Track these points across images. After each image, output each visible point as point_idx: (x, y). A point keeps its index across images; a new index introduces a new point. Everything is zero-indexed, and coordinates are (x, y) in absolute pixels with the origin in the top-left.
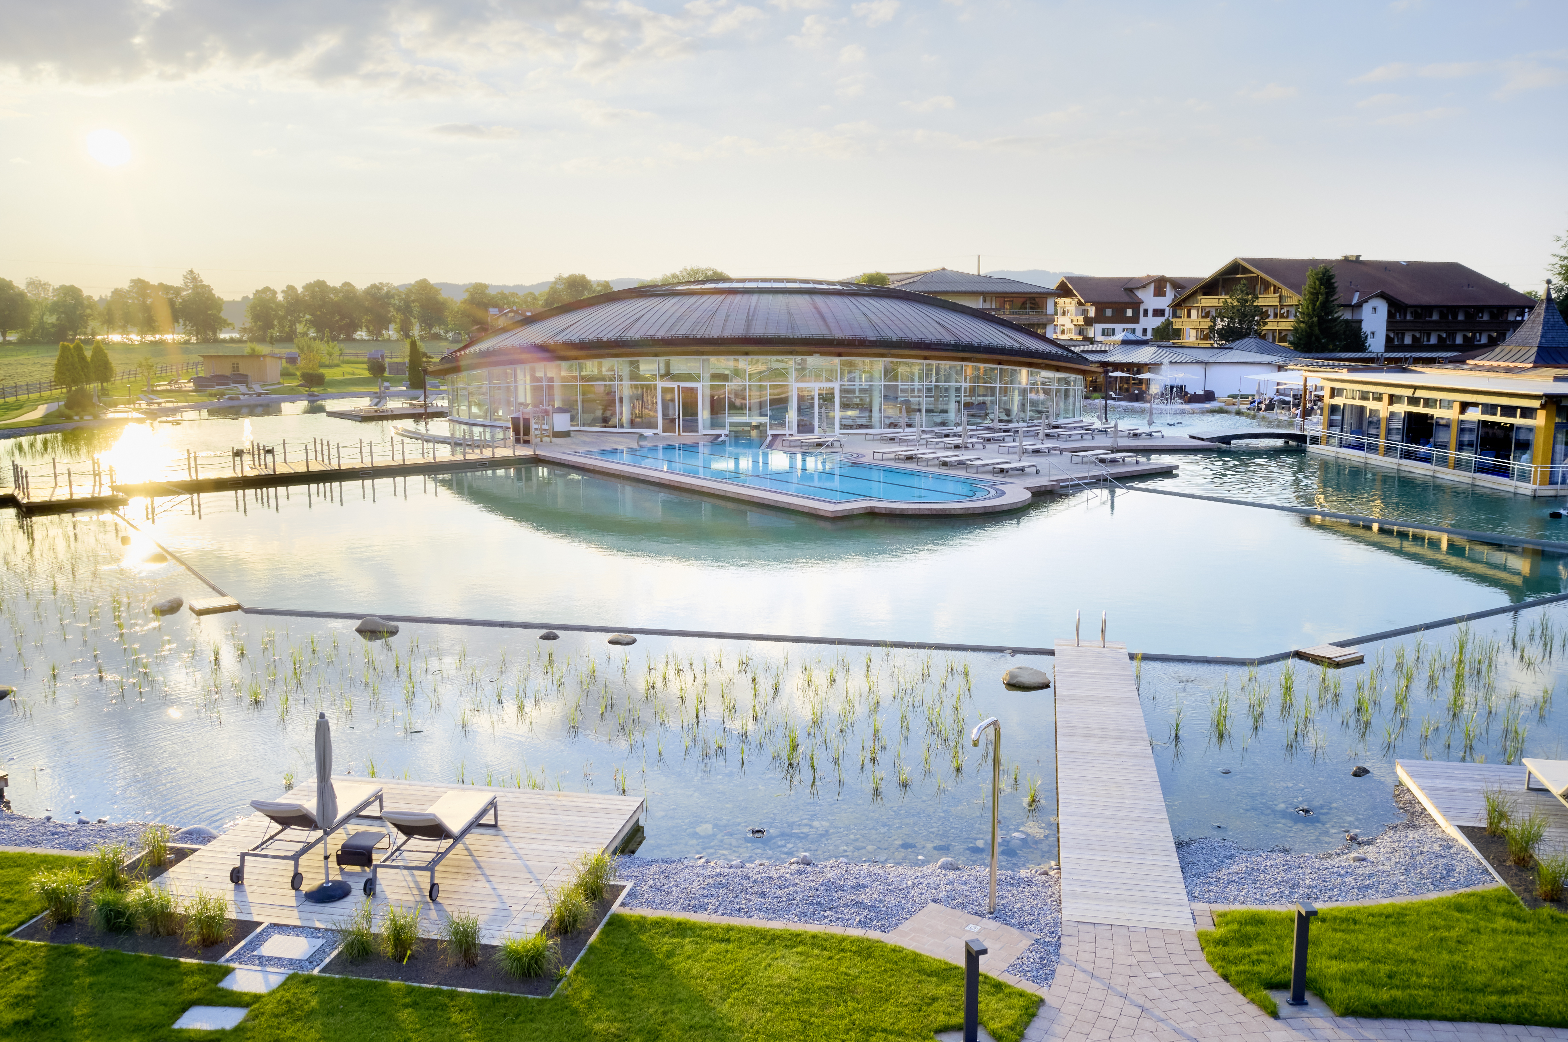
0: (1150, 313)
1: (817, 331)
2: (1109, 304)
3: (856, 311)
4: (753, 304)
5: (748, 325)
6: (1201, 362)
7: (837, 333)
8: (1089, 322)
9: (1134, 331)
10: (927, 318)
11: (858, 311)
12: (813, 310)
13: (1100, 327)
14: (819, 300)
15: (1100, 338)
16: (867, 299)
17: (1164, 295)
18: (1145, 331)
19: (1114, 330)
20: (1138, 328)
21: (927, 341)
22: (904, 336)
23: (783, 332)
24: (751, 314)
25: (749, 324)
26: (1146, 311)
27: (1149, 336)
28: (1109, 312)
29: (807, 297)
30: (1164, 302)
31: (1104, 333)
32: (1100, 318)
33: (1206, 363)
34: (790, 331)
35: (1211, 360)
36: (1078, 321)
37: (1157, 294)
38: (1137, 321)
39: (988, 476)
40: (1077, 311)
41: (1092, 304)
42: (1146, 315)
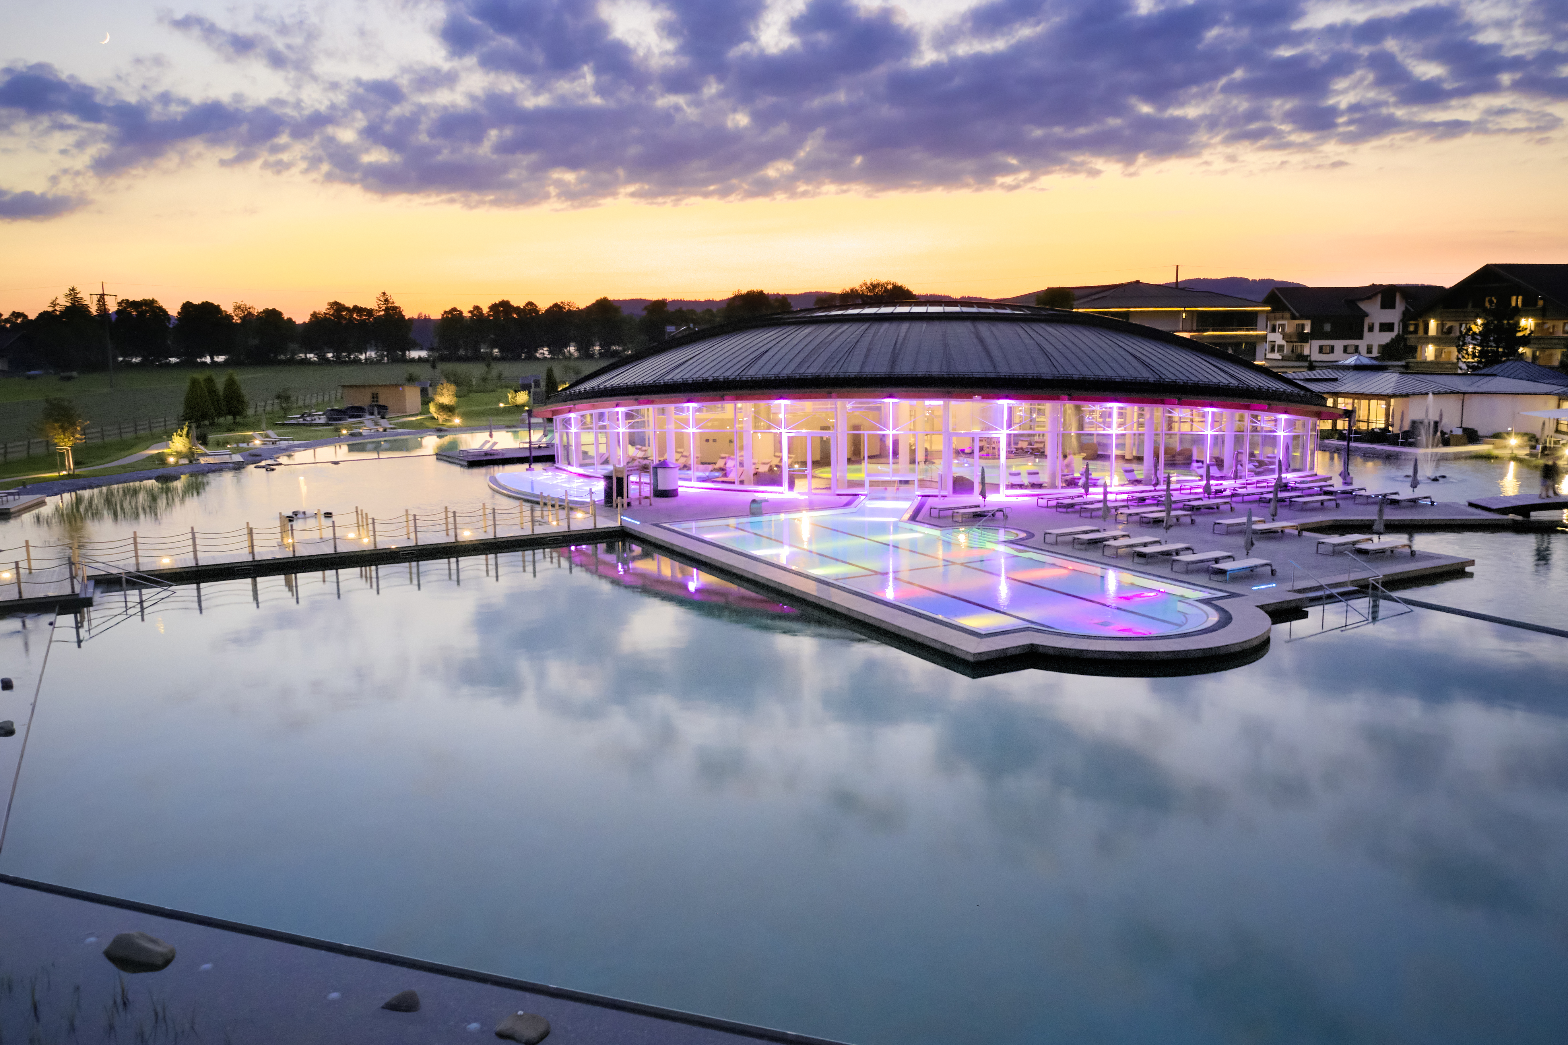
0: (1377, 328)
1: (977, 368)
2: (1328, 319)
3: (1028, 341)
4: (902, 334)
5: (893, 363)
6: (1458, 393)
7: (1004, 370)
8: (1304, 338)
10: (1119, 350)
11: (1032, 342)
12: (975, 340)
13: (1316, 343)
14: (984, 328)
15: (1316, 356)
16: (1043, 325)
17: (1393, 306)
18: (1369, 351)
19: (1333, 347)
20: (1362, 344)
21: (1118, 379)
22: (1089, 373)
23: (936, 369)
24: (898, 346)
25: (894, 359)
26: (1371, 326)
27: (1376, 353)
28: (1327, 327)
29: (968, 325)
30: (1394, 316)
31: (1321, 350)
32: (1316, 334)
33: (1464, 393)
34: (945, 368)
35: (1470, 389)
36: (1290, 336)
37: (1384, 306)
38: (1361, 337)
39: (1203, 579)
40: (1290, 326)
41: (1307, 318)
42: (1371, 329)
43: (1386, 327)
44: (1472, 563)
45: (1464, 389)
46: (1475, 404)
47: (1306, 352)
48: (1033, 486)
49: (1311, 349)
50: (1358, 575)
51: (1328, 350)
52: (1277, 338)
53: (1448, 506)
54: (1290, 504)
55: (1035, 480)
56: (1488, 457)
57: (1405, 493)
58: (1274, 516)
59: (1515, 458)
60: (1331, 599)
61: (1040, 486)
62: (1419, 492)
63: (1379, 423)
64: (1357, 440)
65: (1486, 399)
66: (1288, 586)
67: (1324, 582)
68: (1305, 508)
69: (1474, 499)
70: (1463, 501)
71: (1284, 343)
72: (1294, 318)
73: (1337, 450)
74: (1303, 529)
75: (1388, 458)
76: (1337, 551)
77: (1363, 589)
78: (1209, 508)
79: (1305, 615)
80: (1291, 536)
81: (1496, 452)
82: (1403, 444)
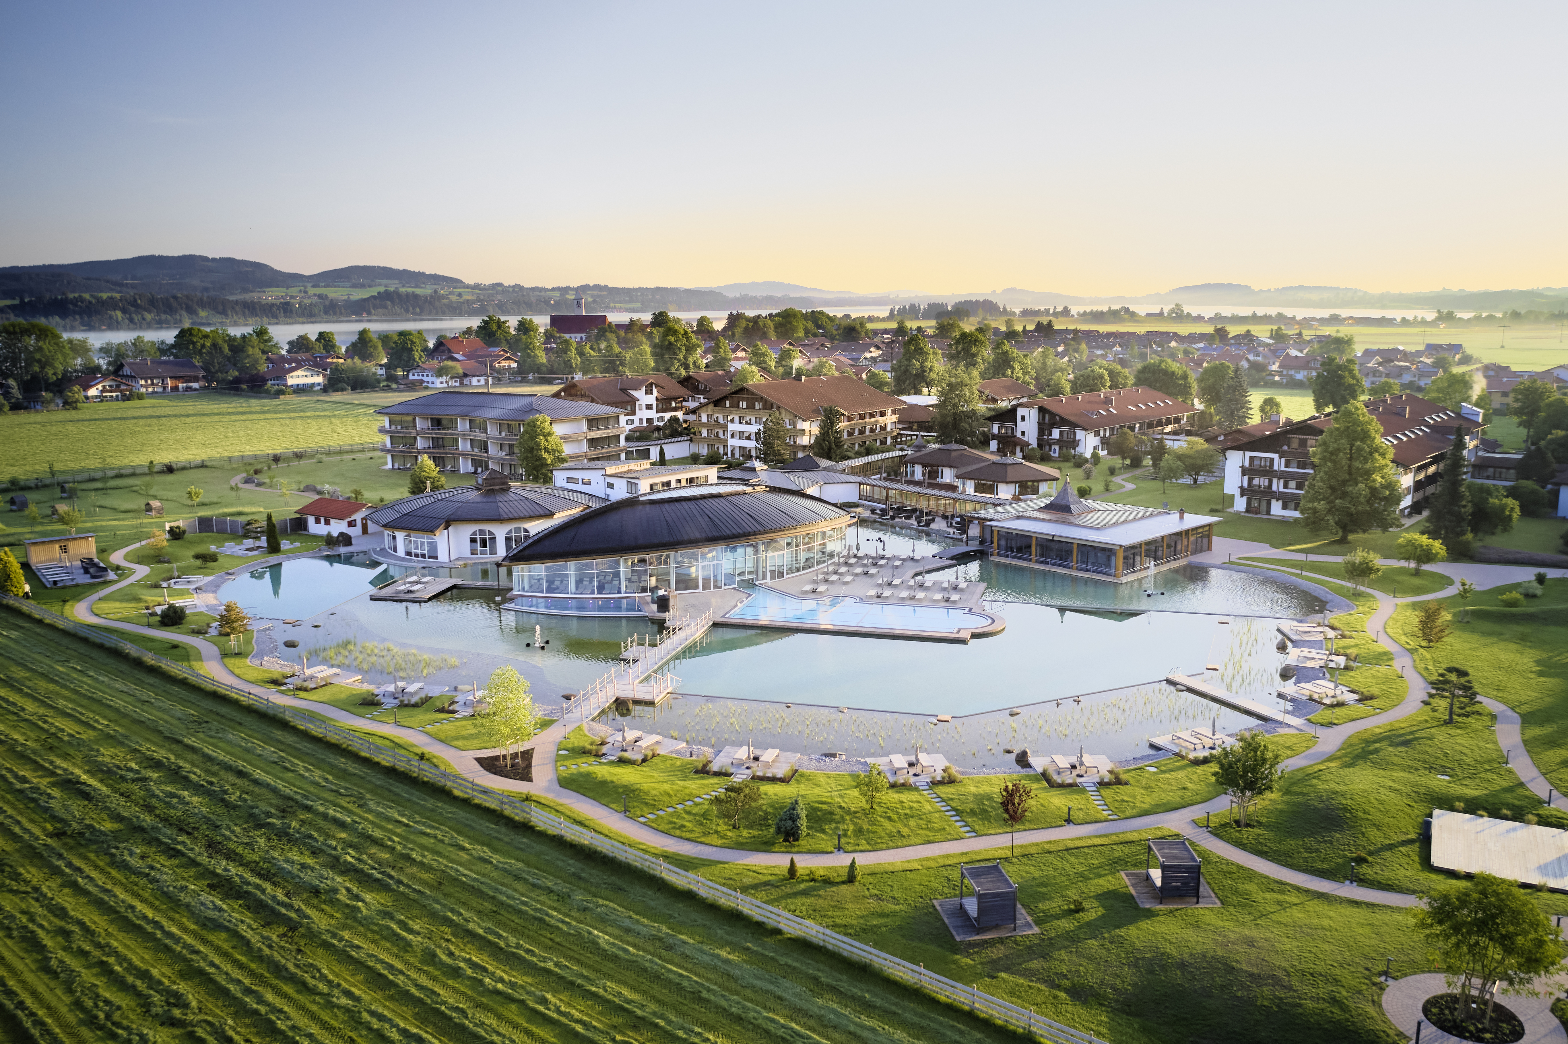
2: (617, 403)
9: (633, 422)
17: (652, 393)
18: (641, 420)
26: (640, 406)
30: (652, 399)
38: (635, 414)
42: (640, 409)
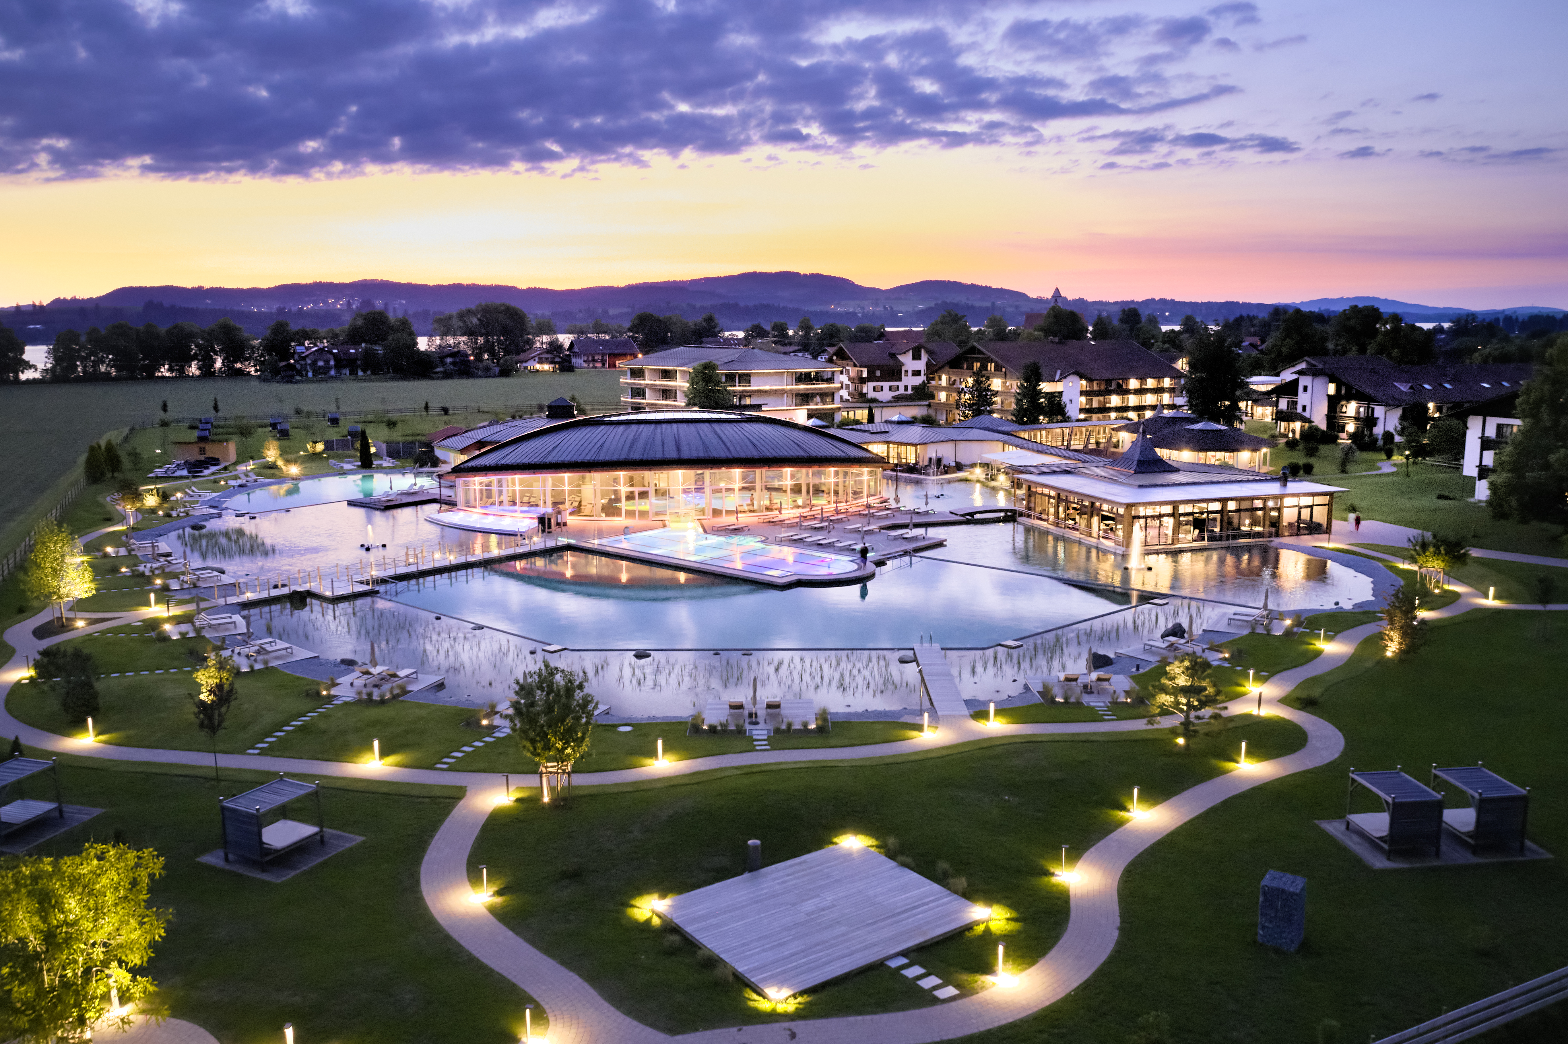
0: (910, 373)
2: (878, 367)
6: (953, 440)
8: (863, 381)
9: (897, 388)
13: (871, 385)
15: (871, 395)
17: (920, 359)
18: (906, 388)
19: (882, 387)
20: (901, 385)
26: (906, 371)
27: (910, 391)
28: (878, 373)
30: (921, 365)
31: (874, 389)
32: (871, 378)
33: (958, 440)
35: (959, 438)
36: (854, 379)
37: (914, 358)
39: (847, 553)
40: (853, 371)
41: (865, 367)
42: (906, 375)
43: (917, 373)
44: (946, 540)
45: (956, 438)
46: (962, 446)
47: (865, 391)
48: (751, 511)
49: (868, 389)
50: (903, 548)
51: (879, 388)
52: (844, 378)
53: (940, 513)
54: (873, 515)
55: (751, 508)
56: (966, 480)
57: (923, 509)
58: (869, 524)
59: (978, 481)
60: (895, 557)
61: (753, 511)
62: (929, 508)
63: (912, 460)
64: (901, 471)
65: (968, 443)
66: (880, 553)
67: (892, 551)
68: (880, 518)
69: (952, 509)
70: (947, 510)
71: (849, 383)
72: (855, 366)
73: (891, 478)
74: (882, 528)
75: (918, 482)
76: (896, 538)
77: (905, 553)
78: (838, 520)
79: (886, 564)
80: (876, 533)
81: (970, 477)
82: (924, 474)
